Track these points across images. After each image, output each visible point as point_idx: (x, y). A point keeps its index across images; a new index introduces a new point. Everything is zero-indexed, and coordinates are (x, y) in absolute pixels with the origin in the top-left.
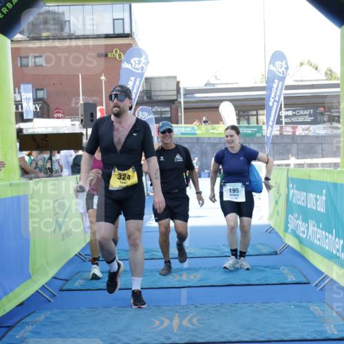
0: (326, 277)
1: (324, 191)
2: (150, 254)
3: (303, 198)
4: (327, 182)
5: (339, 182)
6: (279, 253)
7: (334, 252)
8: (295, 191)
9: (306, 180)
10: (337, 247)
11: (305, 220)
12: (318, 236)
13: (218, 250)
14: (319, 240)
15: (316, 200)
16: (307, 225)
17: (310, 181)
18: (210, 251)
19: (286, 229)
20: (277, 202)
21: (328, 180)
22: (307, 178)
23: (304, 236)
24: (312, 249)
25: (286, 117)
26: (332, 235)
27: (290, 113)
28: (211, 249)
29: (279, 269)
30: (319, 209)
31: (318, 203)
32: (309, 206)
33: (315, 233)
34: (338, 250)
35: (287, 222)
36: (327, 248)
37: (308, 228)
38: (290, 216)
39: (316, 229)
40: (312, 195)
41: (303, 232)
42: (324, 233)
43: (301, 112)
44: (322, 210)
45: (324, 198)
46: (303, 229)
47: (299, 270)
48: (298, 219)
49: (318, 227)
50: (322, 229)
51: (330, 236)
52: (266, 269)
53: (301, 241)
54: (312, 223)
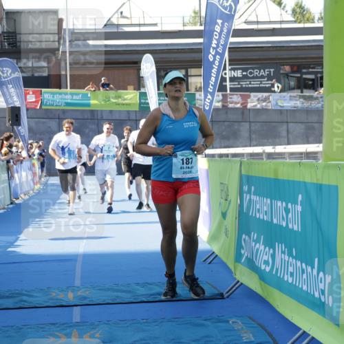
0: (305, 334)
1: (300, 196)
2: (17, 299)
3: (265, 209)
4: (305, 183)
5: (325, 182)
6: (225, 296)
7: (317, 295)
8: (253, 197)
9: (270, 179)
10: (321, 286)
11: (270, 244)
12: (291, 269)
13: (129, 292)
14: (292, 275)
15: (287, 211)
16: (271, 251)
17: (276, 180)
18: (116, 294)
19: (238, 258)
20: (224, 215)
21: (308, 180)
22: (272, 176)
23: (268, 269)
24: (280, 290)
25: (232, 79)
26: (313, 268)
27: (239, 74)
28: (118, 291)
29: (228, 322)
30: (290, 226)
31: (290, 215)
32: (275, 221)
33: (285, 264)
34: (323, 292)
35: (239, 246)
36: (305, 288)
37: (273, 256)
38: (244, 236)
39: (287, 258)
40: (279, 204)
41: (266, 263)
42: (299, 264)
43: (256, 72)
44: (296, 228)
45: (299, 208)
46: (265, 258)
47: (259, 325)
48: (257, 241)
49: (290, 255)
50: (296, 258)
51: (309, 269)
52: (208, 323)
53: (262, 276)
54: (279, 248)
